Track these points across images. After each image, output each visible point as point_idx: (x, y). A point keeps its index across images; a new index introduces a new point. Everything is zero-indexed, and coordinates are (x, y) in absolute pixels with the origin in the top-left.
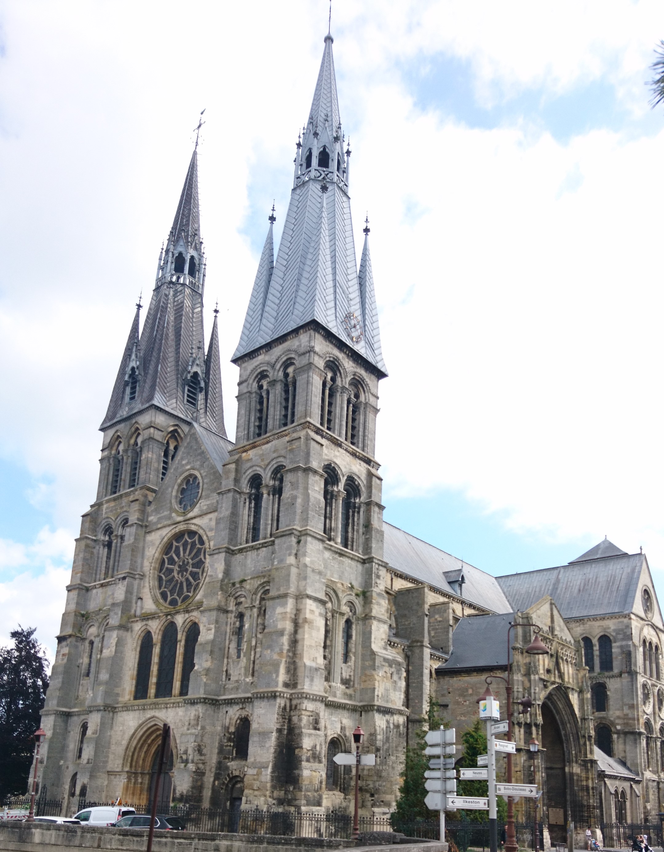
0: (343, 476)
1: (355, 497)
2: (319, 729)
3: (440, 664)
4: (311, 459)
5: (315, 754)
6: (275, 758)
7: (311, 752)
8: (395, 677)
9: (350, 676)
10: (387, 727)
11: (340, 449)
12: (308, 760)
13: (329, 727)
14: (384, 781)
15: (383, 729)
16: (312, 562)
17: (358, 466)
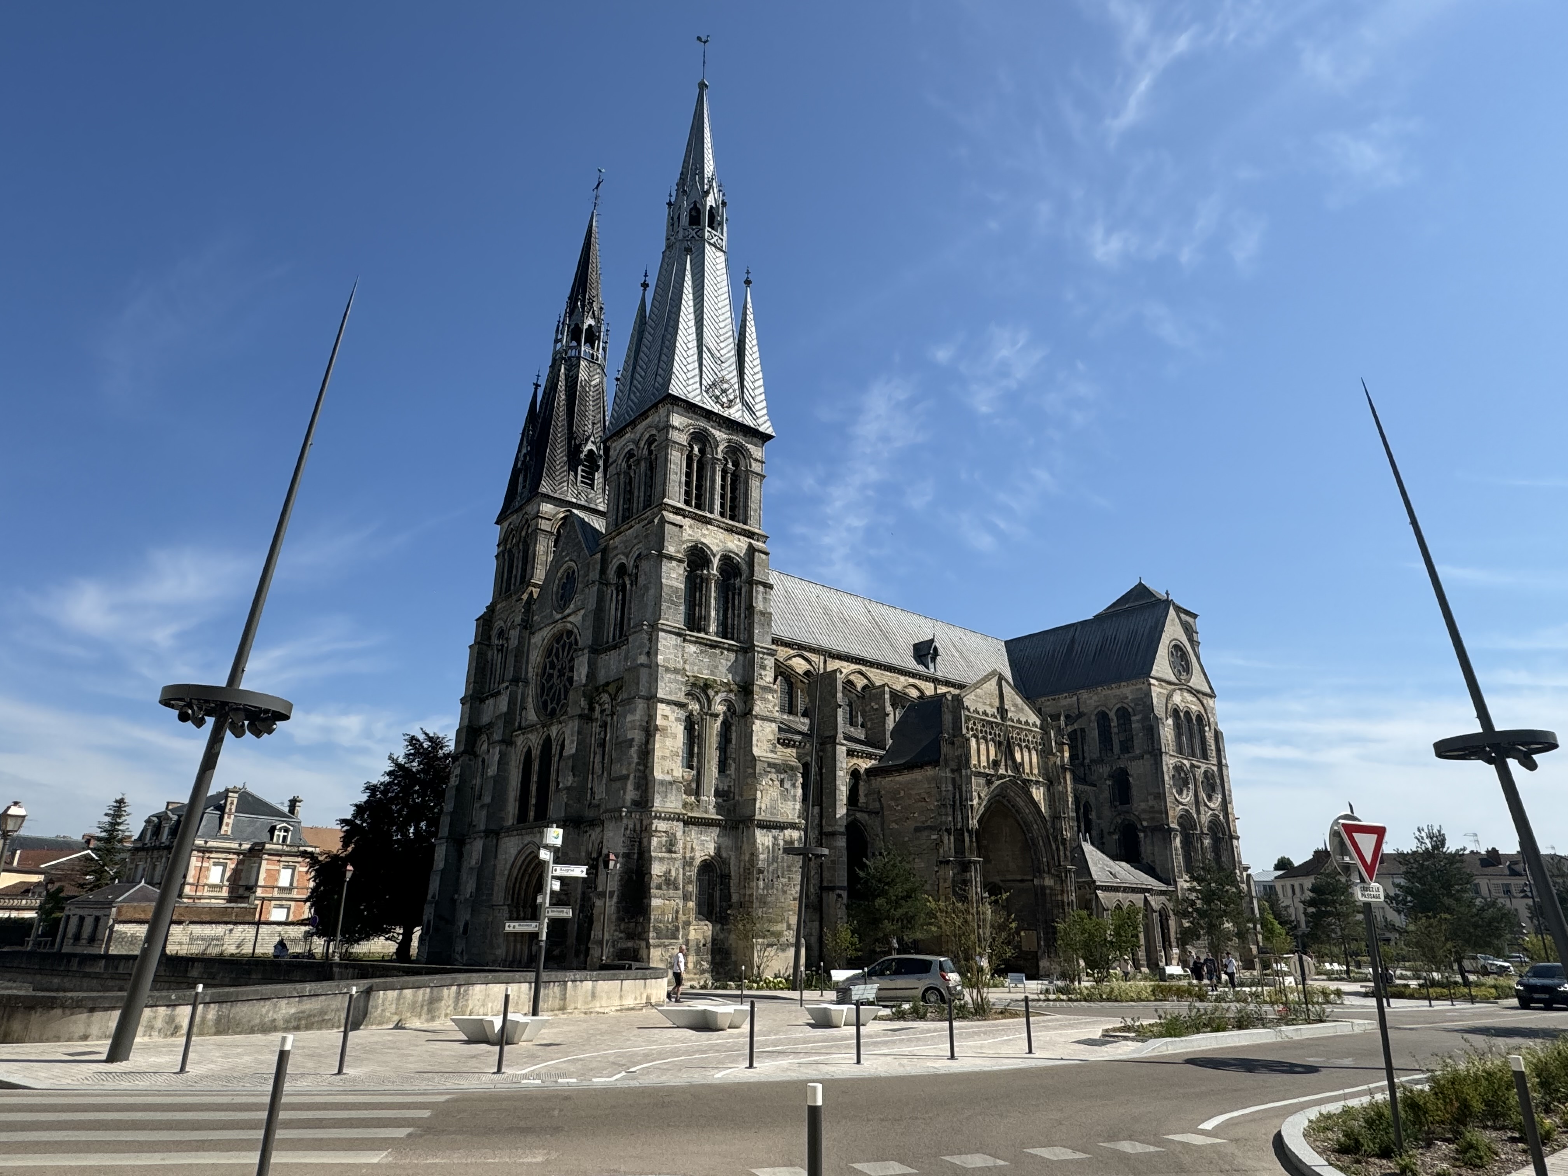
0: (714, 556)
1: (735, 577)
2: (675, 852)
3: (873, 762)
4: (666, 544)
5: (669, 880)
6: (621, 886)
7: (663, 878)
8: (787, 785)
9: (729, 787)
10: (774, 844)
11: (709, 526)
12: (659, 887)
13: (697, 848)
14: (770, 908)
15: (768, 847)
16: (666, 660)
17: (736, 542)
